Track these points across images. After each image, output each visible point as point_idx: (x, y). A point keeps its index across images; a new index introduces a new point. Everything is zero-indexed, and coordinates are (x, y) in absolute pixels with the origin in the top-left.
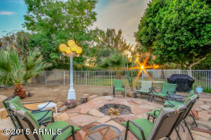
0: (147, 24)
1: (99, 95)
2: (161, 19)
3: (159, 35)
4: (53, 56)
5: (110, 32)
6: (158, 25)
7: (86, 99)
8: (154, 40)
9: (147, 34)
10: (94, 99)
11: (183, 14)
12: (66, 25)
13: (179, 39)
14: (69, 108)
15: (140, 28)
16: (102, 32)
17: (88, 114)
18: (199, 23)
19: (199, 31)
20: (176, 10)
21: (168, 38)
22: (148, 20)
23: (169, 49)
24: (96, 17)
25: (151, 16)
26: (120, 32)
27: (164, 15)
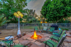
0: (44, 8)
1: (29, 32)
2: (49, 7)
3: (48, 12)
4: (10, 18)
5: (31, 11)
6: (48, 9)
7: (25, 34)
8: (47, 14)
9: (44, 12)
10: (28, 34)
11: (55, 6)
12: (15, 7)
13: (54, 14)
14: (18, 38)
15: (42, 9)
16: (29, 10)
17: (27, 39)
18: (60, 9)
19: (60, 12)
20: (53, 5)
21: (51, 13)
22: (45, 7)
23: (51, 17)
24: (27, 4)
25: (45, 6)
26: (35, 11)
27: (50, 6)
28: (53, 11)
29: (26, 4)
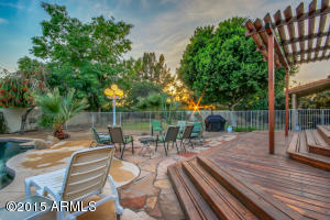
5: (148, 58)
28: (211, 74)
29: (127, 45)
